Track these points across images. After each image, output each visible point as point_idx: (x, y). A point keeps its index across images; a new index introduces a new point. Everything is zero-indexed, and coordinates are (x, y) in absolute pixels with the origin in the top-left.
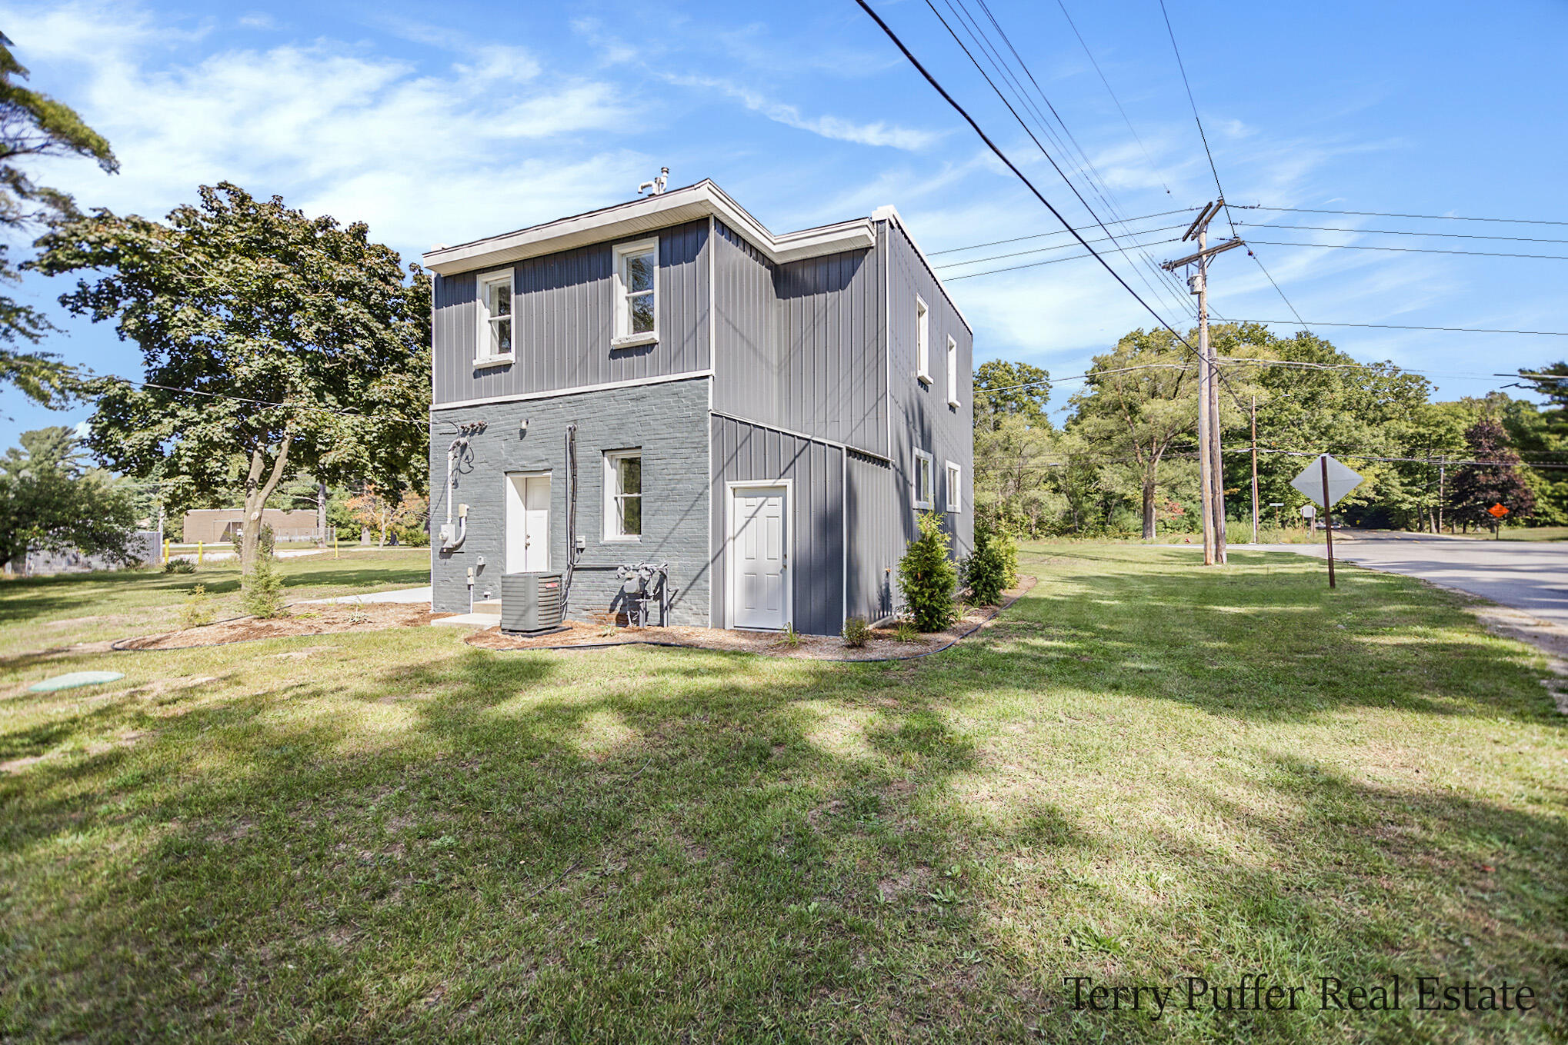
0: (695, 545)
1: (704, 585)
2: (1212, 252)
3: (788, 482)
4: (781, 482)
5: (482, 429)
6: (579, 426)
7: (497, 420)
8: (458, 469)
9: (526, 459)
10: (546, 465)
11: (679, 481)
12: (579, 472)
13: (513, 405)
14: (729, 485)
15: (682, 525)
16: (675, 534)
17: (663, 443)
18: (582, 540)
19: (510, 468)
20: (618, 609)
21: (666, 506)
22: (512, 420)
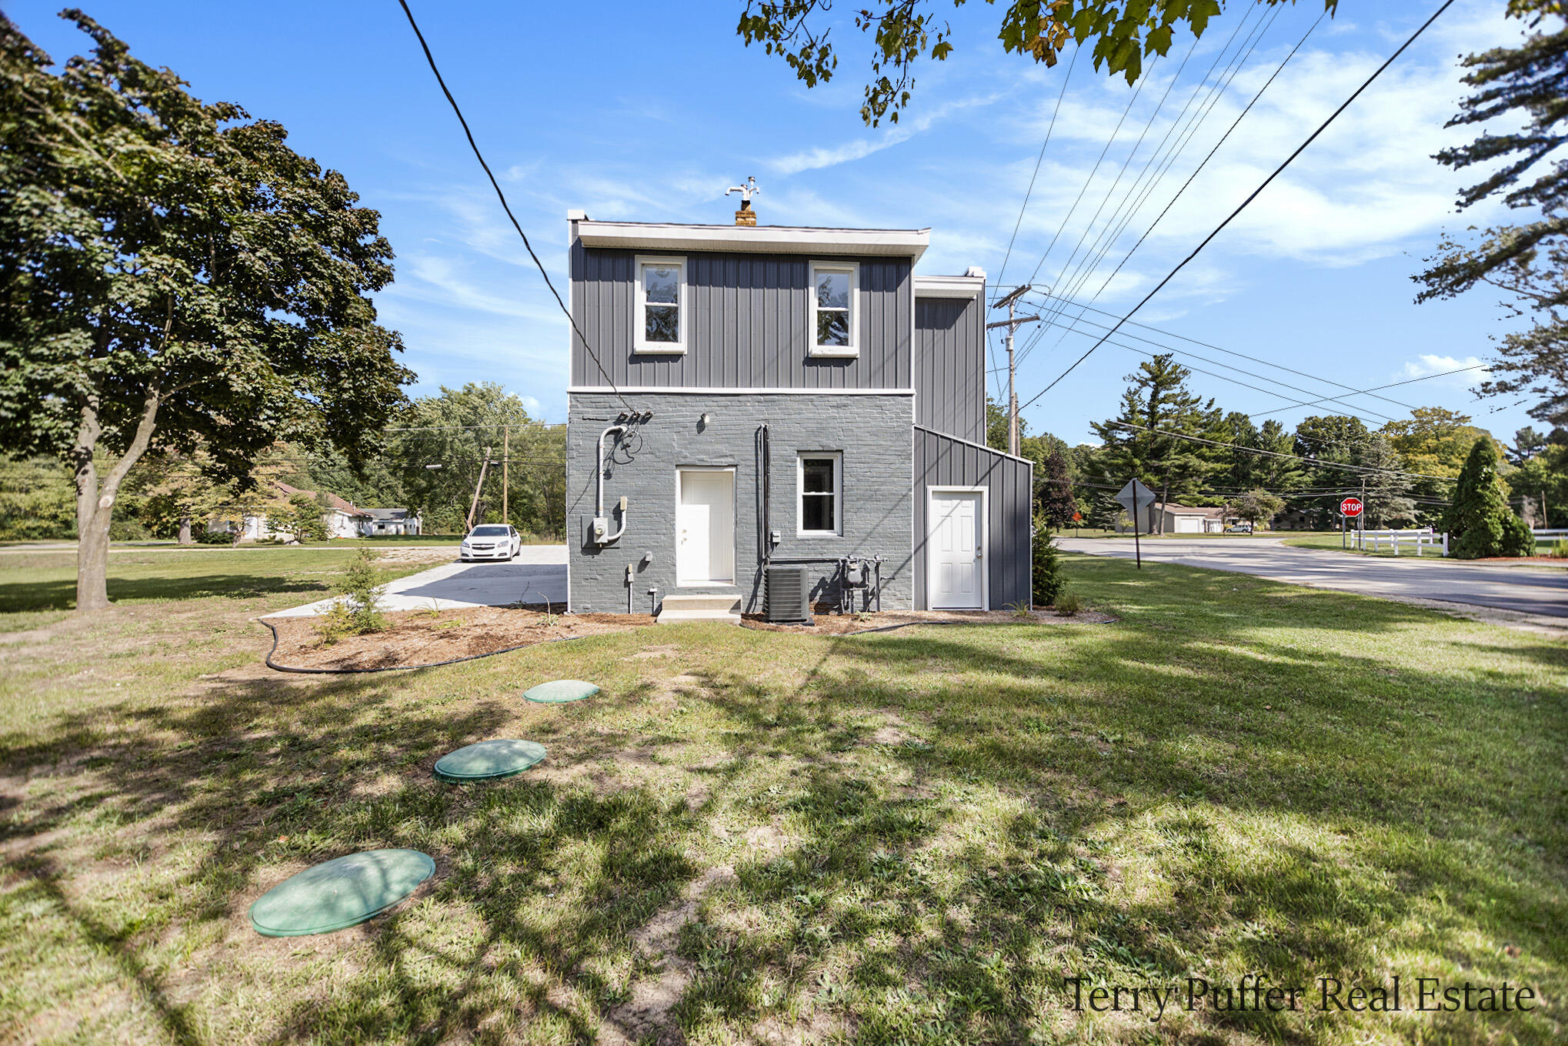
0: (900, 539)
1: (908, 574)
2: (1019, 322)
3: (985, 489)
4: (978, 488)
5: (645, 419)
6: (770, 426)
7: (662, 410)
8: (611, 457)
9: (706, 453)
10: (730, 460)
11: (883, 483)
12: (772, 470)
13: (688, 398)
14: (931, 488)
15: (886, 521)
16: (880, 529)
17: (866, 449)
18: (778, 535)
19: (683, 461)
20: (817, 598)
21: (869, 505)
22: (689, 414)
